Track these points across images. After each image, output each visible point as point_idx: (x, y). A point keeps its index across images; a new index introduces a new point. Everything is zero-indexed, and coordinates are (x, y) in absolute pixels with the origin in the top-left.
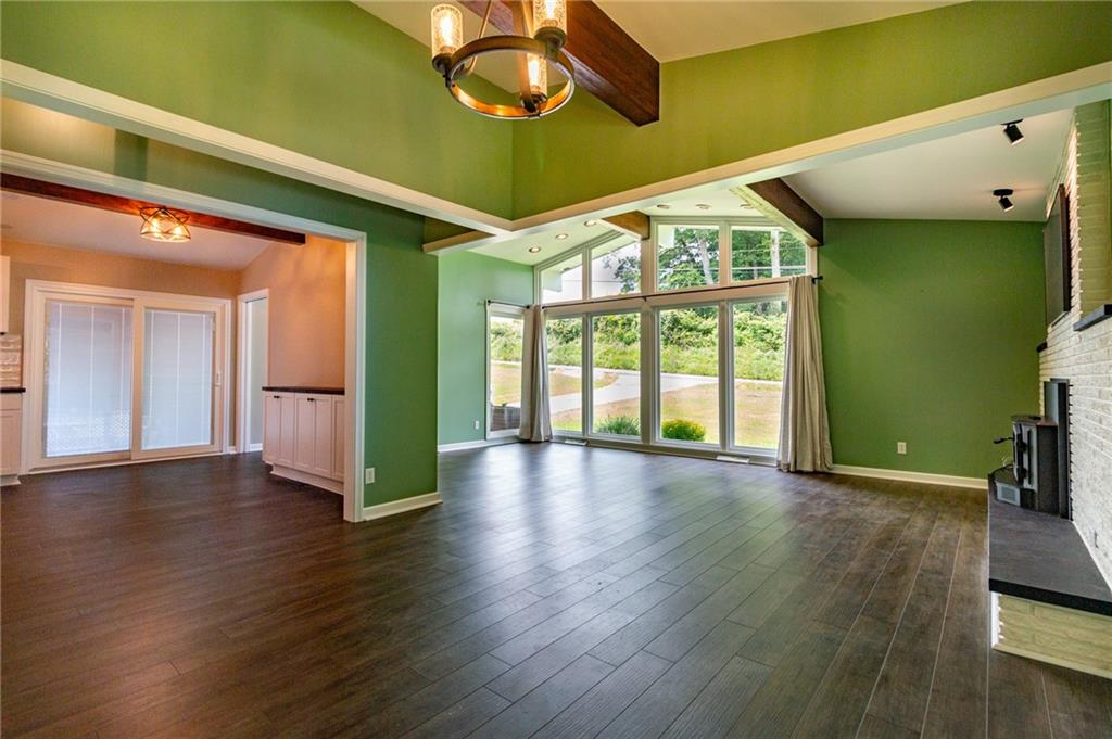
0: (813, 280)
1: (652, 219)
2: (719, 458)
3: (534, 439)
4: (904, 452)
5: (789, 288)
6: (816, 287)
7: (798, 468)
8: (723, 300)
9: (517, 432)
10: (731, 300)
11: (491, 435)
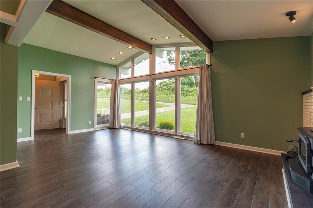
0: (208, 66)
1: (153, 46)
2: (174, 137)
3: (114, 128)
4: (244, 137)
5: (199, 70)
6: (210, 69)
7: (202, 143)
8: (176, 76)
9: (108, 125)
10: (179, 76)
11: (97, 126)
